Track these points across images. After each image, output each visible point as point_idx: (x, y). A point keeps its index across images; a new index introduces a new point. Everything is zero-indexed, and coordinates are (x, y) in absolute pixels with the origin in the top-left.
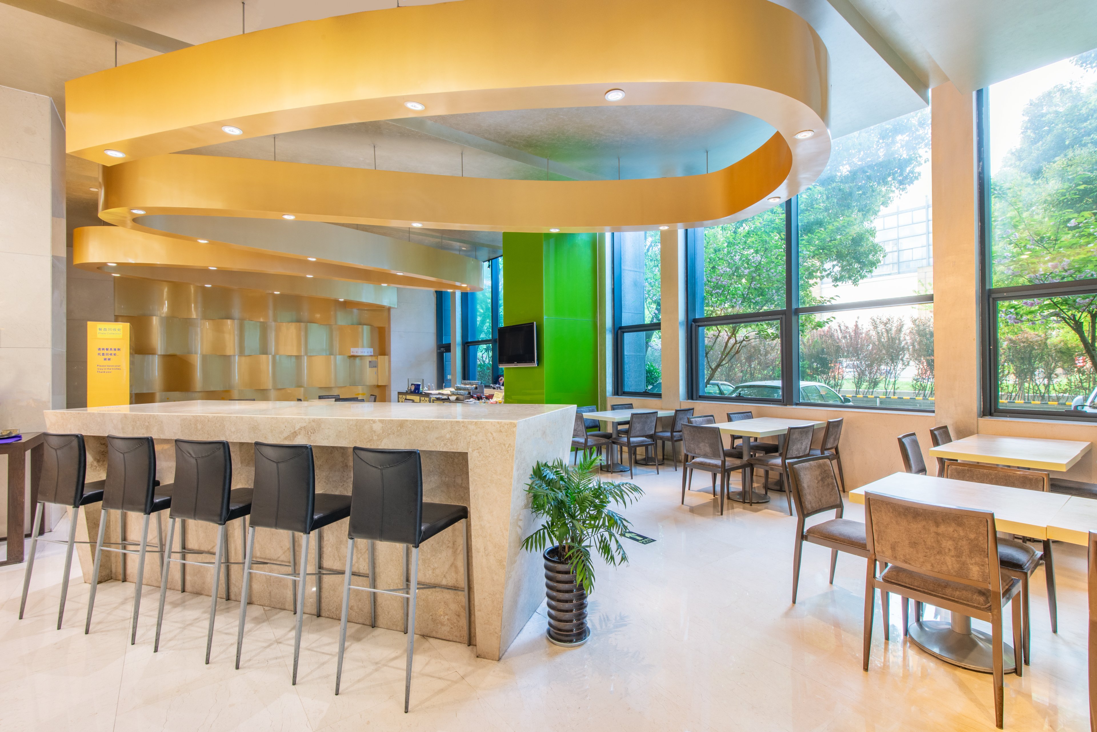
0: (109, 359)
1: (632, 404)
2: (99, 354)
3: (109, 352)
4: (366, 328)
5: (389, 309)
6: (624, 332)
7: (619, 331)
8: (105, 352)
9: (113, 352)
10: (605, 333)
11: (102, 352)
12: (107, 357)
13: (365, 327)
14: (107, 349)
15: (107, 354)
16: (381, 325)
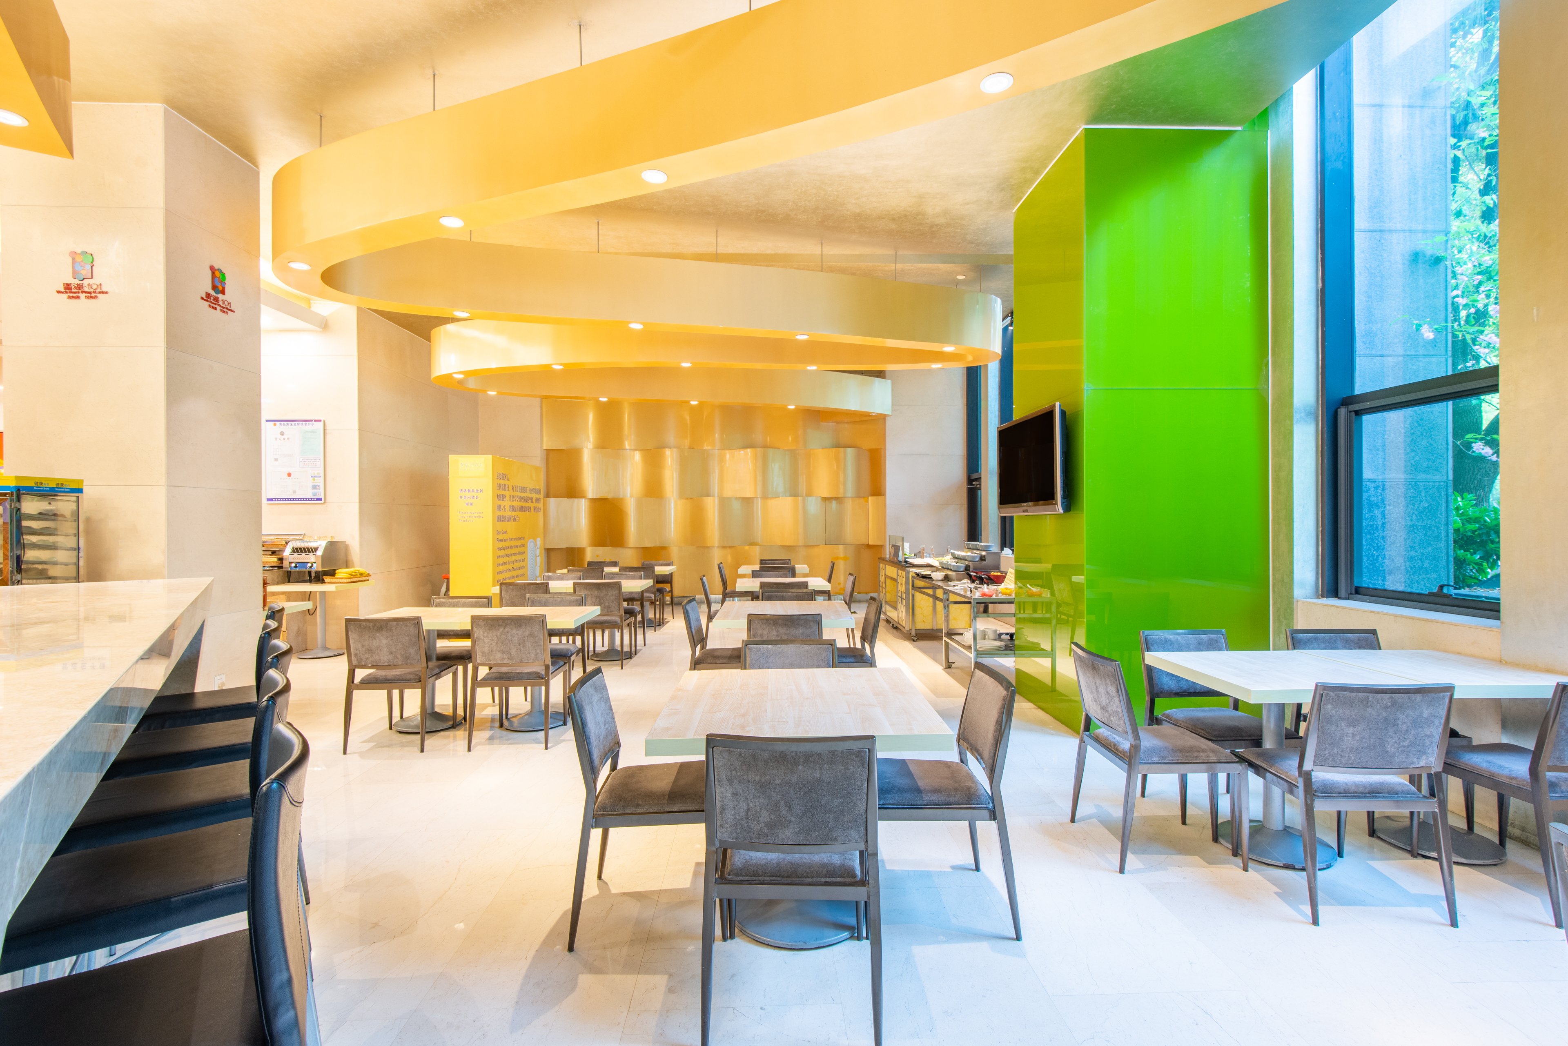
0: (471, 504)
1: (1374, 632)
2: (461, 497)
3: (472, 494)
4: (850, 452)
5: (882, 418)
6: (1358, 413)
7: (1343, 412)
8: (467, 494)
9: (475, 494)
10: (1291, 418)
11: (464, 494)
12: (469, 501)
13: (849, 450)
14: (469, 491)
15: (469, 497)
16: (874, 447)
